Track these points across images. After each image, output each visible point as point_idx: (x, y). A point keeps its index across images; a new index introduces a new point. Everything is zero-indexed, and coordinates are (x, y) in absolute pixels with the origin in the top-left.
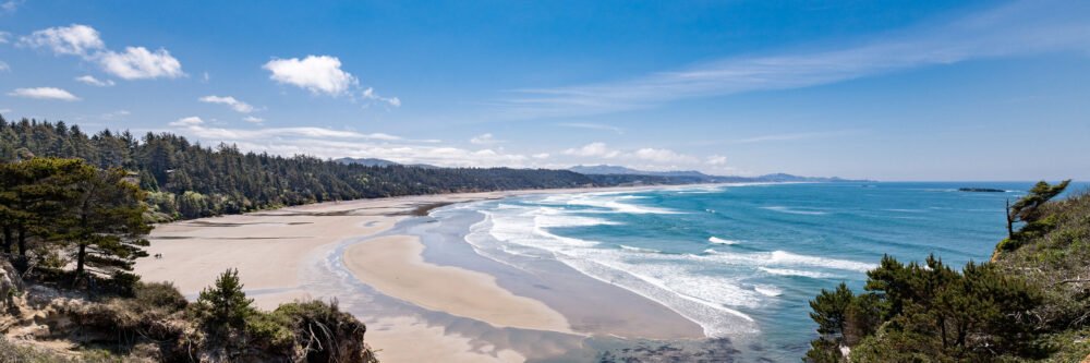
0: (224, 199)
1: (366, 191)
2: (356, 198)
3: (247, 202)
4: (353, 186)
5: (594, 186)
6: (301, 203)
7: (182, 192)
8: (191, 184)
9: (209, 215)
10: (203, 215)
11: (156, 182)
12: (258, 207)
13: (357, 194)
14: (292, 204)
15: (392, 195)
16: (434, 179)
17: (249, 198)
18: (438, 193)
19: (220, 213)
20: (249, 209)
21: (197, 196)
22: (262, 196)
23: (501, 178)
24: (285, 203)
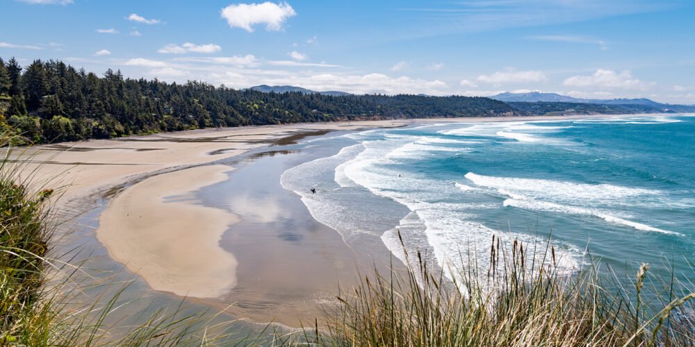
0: (95, 124)
1: (256, 117)
2: (243, 125)
3: (120, 127)
4: (241, 113)
5: (515, 115)
6: (180, 129)
7: (50, 117)
8: (62, 109)
9: (74, 139)
10: (69, 139)
11: (24, 106)
12: (131, 132)
13: (244, 120)
14: (170, 130)
15: (283, 122)
16: (331, 107)
17: (122, 124)
18: (334, 121)
19: (87, 137)
20: (119, 134)
21: (64, 120)
22: (138, 122)
23: (406, 105)
24: (163, 129)
